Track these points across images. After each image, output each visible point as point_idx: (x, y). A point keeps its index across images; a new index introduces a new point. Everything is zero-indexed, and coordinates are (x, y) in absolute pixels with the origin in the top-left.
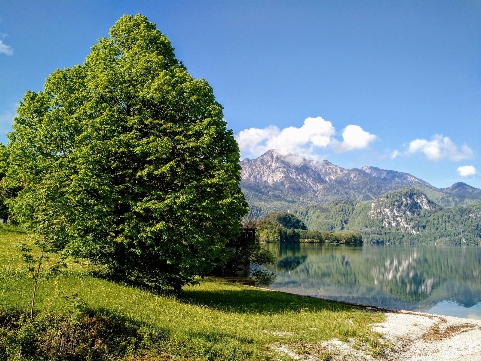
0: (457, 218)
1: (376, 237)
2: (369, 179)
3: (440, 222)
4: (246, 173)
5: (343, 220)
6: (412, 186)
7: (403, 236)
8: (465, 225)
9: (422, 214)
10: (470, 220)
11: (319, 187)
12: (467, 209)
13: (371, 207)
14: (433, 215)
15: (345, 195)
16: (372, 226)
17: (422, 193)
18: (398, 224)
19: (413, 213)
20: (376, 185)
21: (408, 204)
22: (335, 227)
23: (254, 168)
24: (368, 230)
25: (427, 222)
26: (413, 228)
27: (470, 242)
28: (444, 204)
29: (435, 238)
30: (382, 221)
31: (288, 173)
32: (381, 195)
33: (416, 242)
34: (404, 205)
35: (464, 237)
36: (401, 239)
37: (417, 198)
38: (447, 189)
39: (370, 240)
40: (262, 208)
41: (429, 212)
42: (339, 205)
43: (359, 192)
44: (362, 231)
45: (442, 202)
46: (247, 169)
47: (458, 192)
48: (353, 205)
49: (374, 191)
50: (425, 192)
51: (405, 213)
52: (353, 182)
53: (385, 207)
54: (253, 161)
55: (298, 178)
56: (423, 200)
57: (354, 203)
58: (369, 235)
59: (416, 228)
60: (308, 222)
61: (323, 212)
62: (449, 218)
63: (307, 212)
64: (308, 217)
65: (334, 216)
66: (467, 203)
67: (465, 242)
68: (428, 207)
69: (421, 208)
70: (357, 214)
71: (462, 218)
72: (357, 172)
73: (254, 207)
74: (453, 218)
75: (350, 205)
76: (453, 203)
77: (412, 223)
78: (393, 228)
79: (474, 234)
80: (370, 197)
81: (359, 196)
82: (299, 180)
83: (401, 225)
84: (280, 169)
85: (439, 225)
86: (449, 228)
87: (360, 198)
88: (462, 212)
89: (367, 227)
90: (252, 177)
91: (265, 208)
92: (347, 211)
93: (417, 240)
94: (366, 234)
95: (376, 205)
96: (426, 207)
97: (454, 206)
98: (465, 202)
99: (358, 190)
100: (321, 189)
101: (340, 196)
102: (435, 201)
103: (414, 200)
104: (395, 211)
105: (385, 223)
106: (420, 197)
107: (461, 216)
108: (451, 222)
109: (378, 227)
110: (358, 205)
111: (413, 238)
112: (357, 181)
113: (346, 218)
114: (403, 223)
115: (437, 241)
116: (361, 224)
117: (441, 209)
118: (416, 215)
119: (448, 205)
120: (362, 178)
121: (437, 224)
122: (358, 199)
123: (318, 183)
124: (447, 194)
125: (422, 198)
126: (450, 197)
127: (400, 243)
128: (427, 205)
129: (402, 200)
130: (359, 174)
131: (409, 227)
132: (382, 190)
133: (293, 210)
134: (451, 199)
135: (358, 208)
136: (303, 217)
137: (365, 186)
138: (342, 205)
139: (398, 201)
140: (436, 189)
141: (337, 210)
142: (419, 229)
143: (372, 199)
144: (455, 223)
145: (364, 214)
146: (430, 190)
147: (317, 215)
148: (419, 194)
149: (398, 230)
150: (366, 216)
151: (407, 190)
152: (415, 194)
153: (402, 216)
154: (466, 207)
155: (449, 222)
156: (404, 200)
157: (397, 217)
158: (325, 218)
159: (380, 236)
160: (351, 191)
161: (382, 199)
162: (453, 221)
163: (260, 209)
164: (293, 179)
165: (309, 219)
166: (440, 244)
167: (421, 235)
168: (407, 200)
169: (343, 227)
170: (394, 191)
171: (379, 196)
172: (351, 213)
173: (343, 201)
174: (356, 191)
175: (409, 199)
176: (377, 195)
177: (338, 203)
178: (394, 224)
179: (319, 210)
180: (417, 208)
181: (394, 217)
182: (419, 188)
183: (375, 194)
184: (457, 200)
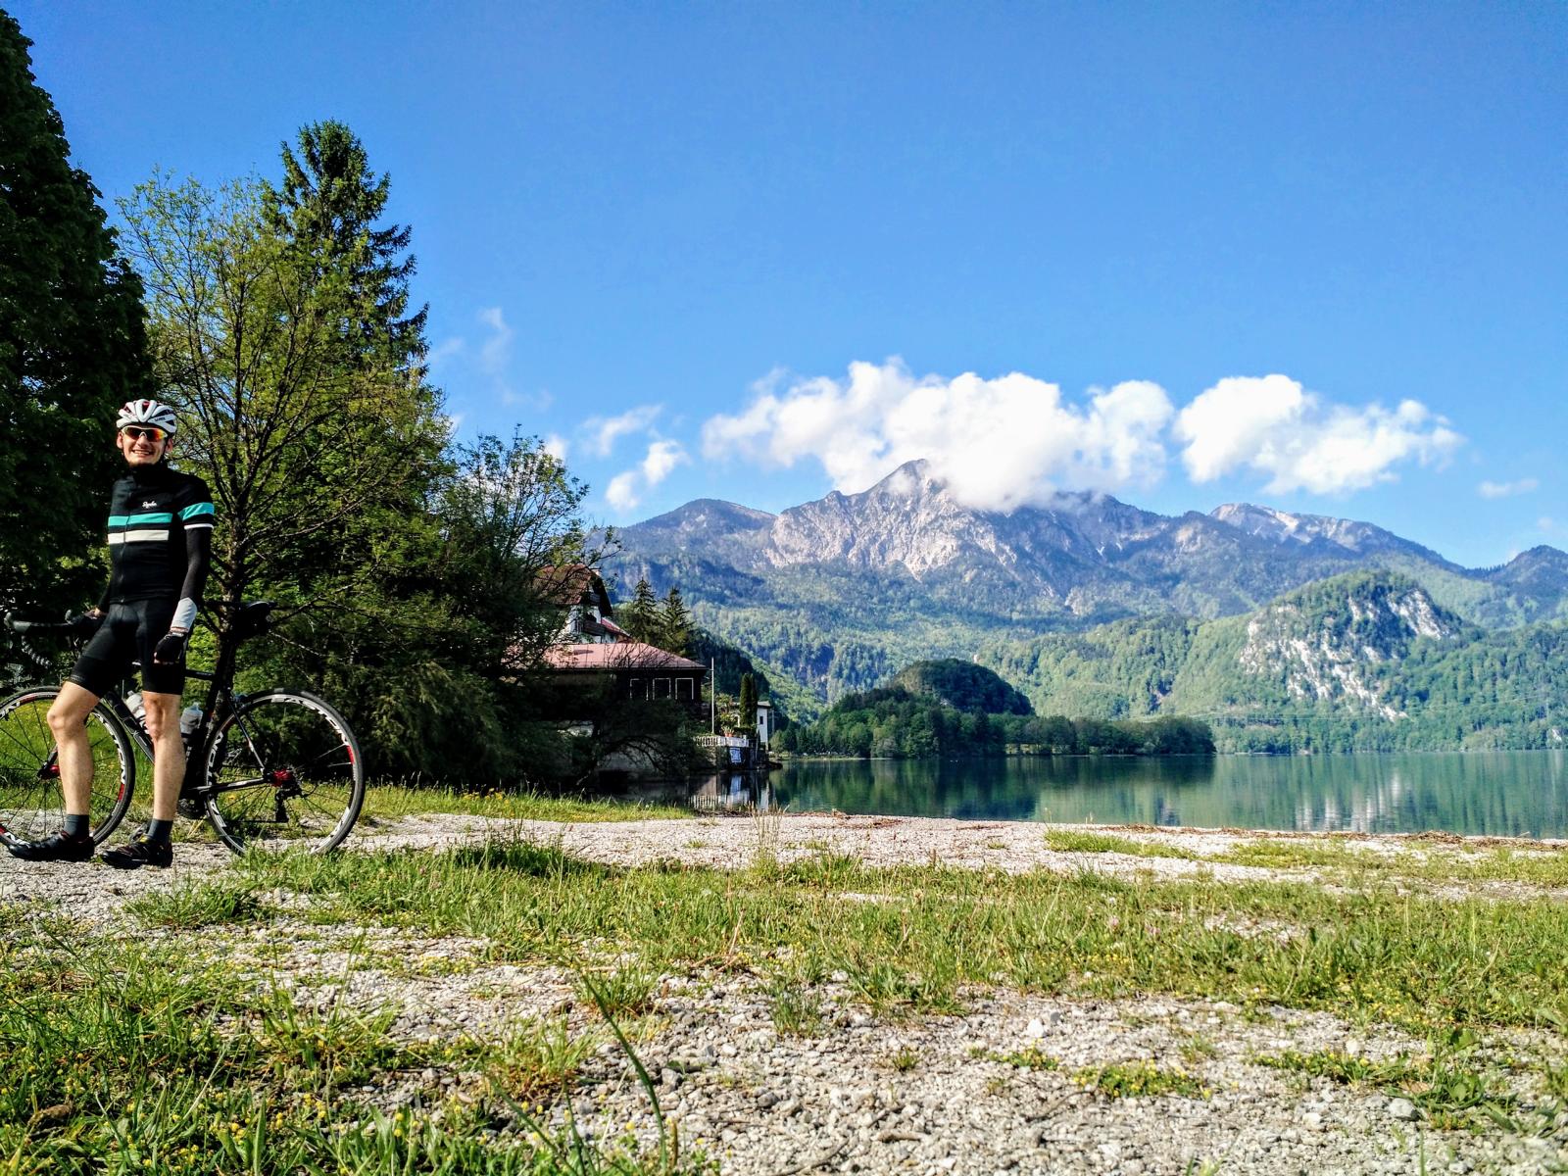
0: (1532, 662)
1: (1264, 732)
2: (1239, 545)
3: (1477, 678)
4: (834, 538)
5: (1154, 682)
6: (1382, 564)
7: (1354, 727)
8: (1557, 684)
9: (1415, 654)
11: (1075, 577)
12: (1563, 632)
13: (1246, 637)
14: (1451, 655)
15: (1162, 600)
16: (1251, 699)
17: (1414, 586)
18: (1337, 690)
19: (1386, 652)
20: (1262, 565)
21: (1366, 622)
22: (1128, 706)
23: (858, 521)
24: (1238, 711)
25: (1433, 678)
26: (1387, 699)
29: (1460, 730)
30: (1283, 681)
31: (969, 534)
32: (1279, 597)
33: (1398, 746)
34: (1355, 627)
35: (1556, 723)
36: (1347, 736)
37: (1398, 603)
38: (1498, 569)
39: (1245, 742)
40: (888, 651)
41: (1441, 648)
42: (1140, 633)
43: (1205, 589)
44: (1218, 715)
45: (1484, 615)
46: (836, 525)
47: (1535, 581)
48: (1187, 633)
49: (1256, 583)
50: (1424, 583)
51: (1357, 652)
52: (1186, 558)
53: (1294, 634)
54: (853, 501)
55: (1003, 552)
56: (1416, 609)
57: (1190, 626)
58: (1243, 726)
59: (1397, 700)
60: (1040, 690)
61: (1088, 658)
62: (1504, 664)
63: (1035, 659)
64: (1038, 675)
65: (1123, 670)
66: (1564, 614)
67: (1559, 739)
68: (1433, 629)
69: (1410, 633)
70: (1202, 659)
71: (1548, 663)
72: (1200, 526)
73: (863, 648)
74: (1517, 662)
75: (1178, 633)
76: (1520, 613)
77: (1384, 685)
78: (1320, 702)
80: (1244, 604)
81: (1207, 601)
82: (1009, 559)
83: (1348, 690)
84: (945, 523)
85: (1472, 689)
86: (1504, 697)
87: (1209, 607)
88: (1547, 645)
89: (1233, 701)
90: (853, 551)
91: (897, 650)
92: (1166, 652)
93: (1400, 737)
94: (1231, 722)
95: (1263, 630)
96: (1427, 629)
97: (1521, 624)
98: (1558, 610)
99: (1205, 581)
100: (1081, 584)
101: (1144, 603)
102: (1460, 611)
103: (1388, 610)
104: (1325, 647)
105: (1294, 687)
106: (1408, 599)
107: (1546, 655)
108: (1513, 677)
109: (1271, 699)
110: (1203, 630)
111: (1387, 733)
112: (1197, 553)
114: (1353, 686)
115: (1466, 740)
116: (1214, 691)
117: (1478, 636)
118: (1395, 657)
119: (1502, 621)
120: (1217, 543)
121: (1466, 685)
122: (1205, 612)
123: (1072, 562)
124: (1499, 587)
125: (1414, 600)
126: (1509, 594)
127: (1344, 751)
128: (1432, 624)
129: (1346, 609)
130: (1205, 531)
131: (1374, 697)
132: (1283, 580)
133: (988, 653)
134: (1511, 602)
135: (1201, 642)
136: (1021, 674)
137: (1227, 569)
138: (1149, 632)
139: (1334, 614)
140: (1465, 573)
141: (1134, 648)
142: (1407, 702)
143: (1249, 610)
144: (1525, 678)
145: (1224, 660)
146: (1443, 574)
147: (1070, 666)
148: (1406, 590)
149: (1337, 707)
150: (1230, 668)
151: (1363, 577)
152: (1390, 589)
153: (1349, 662)
154: (1562, 627)
155: (1506, 677)
156: (1354, 609)
157: (1331, 665)
158: (1096, 677)
159: (1279, 729)
160: (1181, 586)
161: (1281, 610)
162: (1518, 673)
163: (882, 655)
164: (988, 554)
165: (1044, 680)
166: (1479, 747)
167: (1415, 720)
168: (1364, 611)
169: (1154, 706)
170: (1322, 581)
171: (1274, 601)
172: (1181, 659)
173: (1154, 621)
174: (1198, 585)
175: (1370, 606)
176: (1267, 596)
177: (1136, 626)
178: (1322, 690)
179: (1074, 652)
180: (1399, 636)
181: (1322, 667)
182: (1405, 570)
183: (1259, 595)
184: (1533, 604)
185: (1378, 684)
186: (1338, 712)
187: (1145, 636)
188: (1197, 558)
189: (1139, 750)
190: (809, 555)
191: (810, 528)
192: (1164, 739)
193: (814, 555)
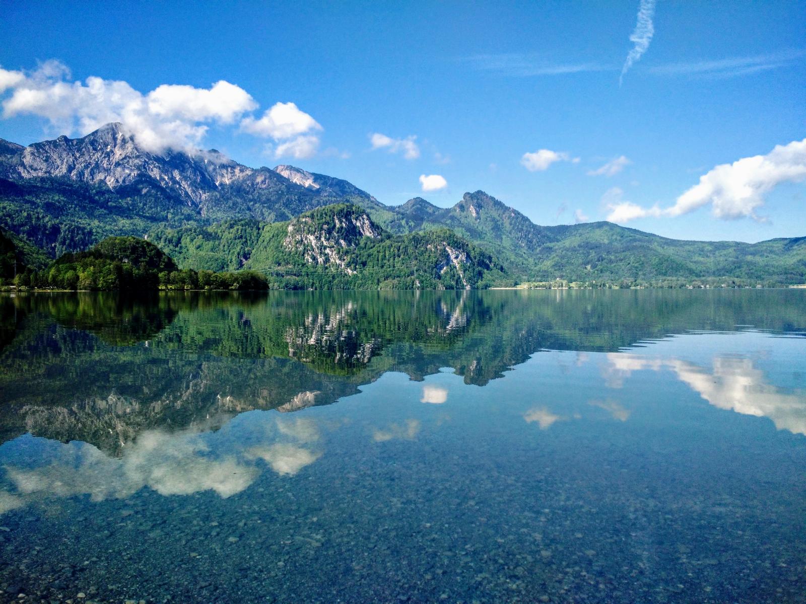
0: (410, 250)
1: (293, 279)
2: (286, 186)
3: (387, 257)
4: (62, 164)
5: (241, 253)
6: (351, 200)
7: (334, 277)
8: (420, 260)
9: (362, 244)
10: (427, 254)
11: (203, 197)
12: (424, 237)
13: (287, 233)
14: (377, 245)
15: (247, 212)
16: (288, 263)
17: (364, 212)
18: (327, 260)
19: (349, 242)
20: (296, 197)
21: (342, 228)
22: (228, 265)
23: (78, 155)
24: (281, 269)
25: (369, 256)
26: (348, 265)
27: (425, 285)
28: (394, 230)
29: (378, 280)
30: (303, 255)
31: (145, 168)
32: (304, 214)
33: (352, 287)
34: (337, 230)
35: (418, 278)
36: (330, 282)
37: (356, 220)
38: (399, 207)
39: (284, 284)
40: (94, 230)
41: (373, 242)
42: (235, 228)
43: (269, 208)
44: (272, 271)
45: (392, 227)
46: (64, 155)
47: (414, 213)
48: (259, 229)
49: (293, 206)
50: (368, 211)
51: (337, 242)
52: (260, 191)
53: (309, 232)
54: (75, 143)
55: (164, 179)
56: (364, 223)
57: (261, 225)
58: (283, 276)
59: (352, 266)
60: (181, 256)
61: (208, 240)
62: (398, 251)
63: (180, 239)
64: (181, 247)
65: (226, 247)
66: (424, 229)
67: (419, 285)
68: (370, 233)
69: (361, 234)
70: (265, 243)
71: (417, 251)
72: (268, 175)
73: (79, 228)
74: (404, 250)
75: (254, 229)
76: (407, 227)
77: (347, 259)
78: (319, 265)
79: (432, 275)
80: (288, 217)
81: (270, 213)
82: (167, 183)
83: (332, 260)
84: (131, 161)
85: (385, 261)
86: (398, 265)
87: (270, 216)
88: (417, 242)
89: (279, 264)
90: (74, 173)
91: (100, 230)
92: (248, 238)
93: (353, 283)
94: (278, 274)
95: (295, 229)
96: (368, 233)
97: (407, 233)
98: (422, 227)
99: (269, 203)
100: (206, 201)
101: (239, 213)
102: (383, 225)
103: (352, 222)
104: (323, 239)
105: (308, 258)
106: (361, 218)
107: (416, 247)
108: (402, 256)
109: (297, 264)
110: (267, 228)
111: (348, 281)
112: (266, 189)
113: (246, 249)
114: (334, 258)
115: (381, 284)
116: (271, 259)
117: (389, 237)
118: (353, 245)
119: (399, 231)
120: (275, 184)
121: (382, 260)
122: (268, 219)
123: (202, 189)
124: (399, 215)
125: (363, 219)
126: (403, 219)
127: (329, 289)
128: (370, 230)
129: (333, 221)
130: (270, 178)
131: (343, 264)
132: (306, 205)
133: (153, 235)
134: (403, 222)
135: (266, 234)
136: (171, 247)
137: (279, 199)
139: (328, 223)
140: (385, 207)
141: (232, 236)
142: (357, 266)
143: (289, 220)
144: (407, 257)
145: (276, 244)
147: (198, 244)
148: (360, 213)
149: (326, 268)
150: (279, 247)
151: (342, 206)
152: (353, 213)
153: (333, 247)
154: (424, 235)
155: (399, 257)
156: (337, 221)
157: (325, 248)
158: (212, 250)
159: (300, 278)
160: (257, 205)
161: (304, 220)
162: (404, 255)
163: (90, 233)
164: (155, 179)
165: (184, 250)
166: (386, 289)
167: (360, 275)
168: (341, 222)
169: (241, 265)
170: (323, 207)
171: (301, 216)
172: (255, 242)
173: (243, 222)
174: (265, 205)
175: (344, 220)
176: (298, 213)
177: (234, 224)
178: (321, 260)
179: (201, 236)
180: (356, 236)
181: (321, 249)
182: (360, 204)
183: (294, 212)
184: (412, 224)
185: (345, 258)
186: (327, 271)
187: (238, 230)
188: (266, 191)
189: (230, 288)
190: (46, 173)
191: (47, 157)
192: (244, 282)
193: (49, 172)
